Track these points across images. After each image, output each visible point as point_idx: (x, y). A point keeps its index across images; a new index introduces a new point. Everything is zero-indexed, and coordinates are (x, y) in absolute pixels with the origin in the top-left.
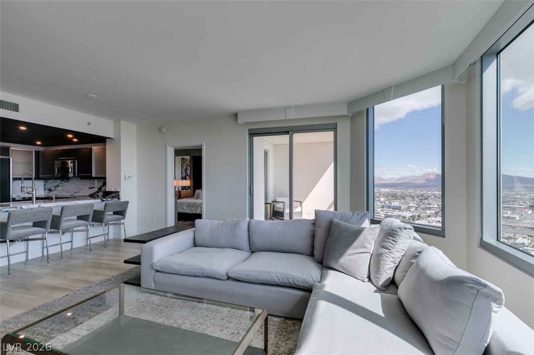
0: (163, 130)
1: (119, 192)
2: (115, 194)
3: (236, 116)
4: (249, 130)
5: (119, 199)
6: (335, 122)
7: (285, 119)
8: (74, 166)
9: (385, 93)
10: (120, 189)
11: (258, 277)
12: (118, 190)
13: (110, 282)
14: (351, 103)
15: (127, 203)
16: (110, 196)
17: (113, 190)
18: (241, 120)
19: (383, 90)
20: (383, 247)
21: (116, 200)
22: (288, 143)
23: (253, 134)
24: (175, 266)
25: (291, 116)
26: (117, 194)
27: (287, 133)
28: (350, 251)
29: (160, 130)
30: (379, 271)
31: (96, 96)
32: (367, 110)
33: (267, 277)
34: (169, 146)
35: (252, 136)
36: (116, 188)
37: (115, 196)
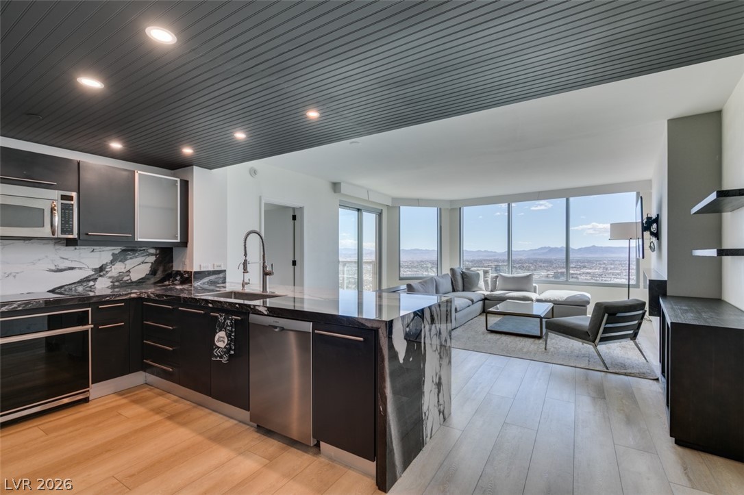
1: (225, 271)
2: (217, 276)
3: (333, 184)
4: (339, 200)
8: (66, 211)
10: (226, 265)
12: (223, 269)
14: (394, 199)
16: (206, 280)
17: (211, 269)
26: (221, 275)
27: (358, 210)
29: (251, 171)
36: (218, 264)
37: (216, 280)
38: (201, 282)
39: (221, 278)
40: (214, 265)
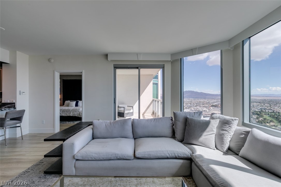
0: (52, 60)
1: (15, 103)
2: (11, 105)
3: (106, 56)
4: (114, 64)
5: (15, 108)
6: (164, 64)
7: (137, 60)
9: (193, 51)
10: (16, 101)
11: (156, 155)
12: (14, 102)
13: (29, 173)
14: (173, 55)
15: (24, 111)
16: (6, 106)
17: (9, 102)
18: (109, 58)
19: (192, 49)
20: (223, 130)
21: (12, 109)
22: (138, 74)
23: (116, 67)
24: (94, 155)
25: (141, 58)
26: (13, 105)
27: (137, 68)
28: (205, 134)
29: (49, 60)
30: (223, 143)
31: (4, 29)
32: (181, 59)
33: (162, 154)
34: (56, 72)
35: (115, 68)
36: (13, 100)
37: (11, 107)
38: (4, 107)
39: (13, 106)
40: (10, 101)
